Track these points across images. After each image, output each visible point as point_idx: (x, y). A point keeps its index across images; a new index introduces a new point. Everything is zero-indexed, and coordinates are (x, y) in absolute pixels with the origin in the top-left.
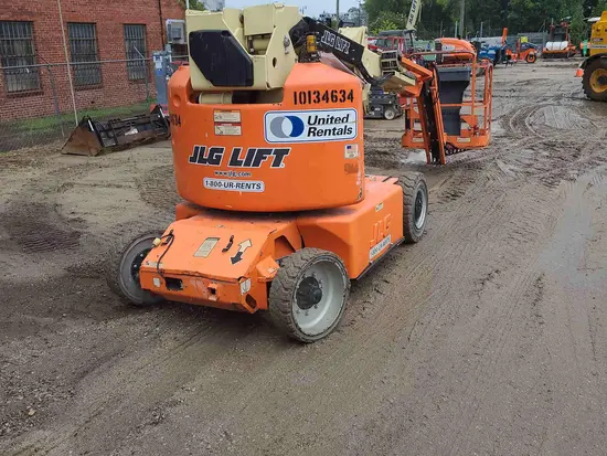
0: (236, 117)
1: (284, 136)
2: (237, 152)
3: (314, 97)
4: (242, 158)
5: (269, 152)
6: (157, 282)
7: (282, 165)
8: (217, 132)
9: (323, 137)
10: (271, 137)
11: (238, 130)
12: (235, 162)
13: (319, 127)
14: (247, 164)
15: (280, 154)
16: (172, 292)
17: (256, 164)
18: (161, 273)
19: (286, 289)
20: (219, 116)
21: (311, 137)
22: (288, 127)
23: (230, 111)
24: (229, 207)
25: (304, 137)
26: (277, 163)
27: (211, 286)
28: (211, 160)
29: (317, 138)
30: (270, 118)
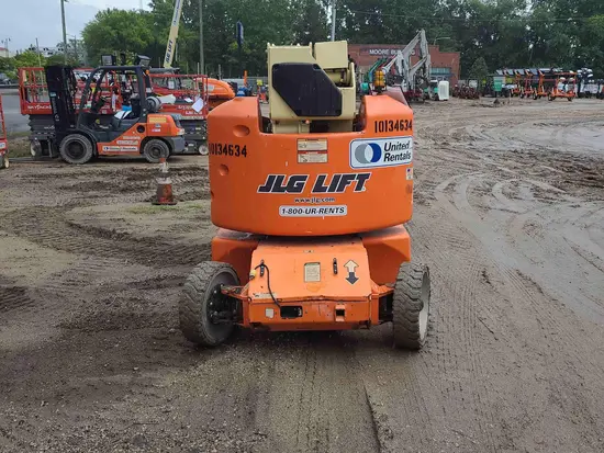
0: (323, 145)
1: (365, 162)
2: (321, 179)
3: (389, 125)
4: (327, 184)
5: (352, 177)
6: (270, 313)
7: (364, 189)
8: (301, 160)
9: (394, 162)
10: (355, 163)
11: (324, 158)
12: (319, 188)
13: (393, 153)
14: (332, 189)
15: (362, 178)
16: (288, 320)
17: (340, 189)
18: (276, 302)
19: (414, 300)
20: (303, 145)
21: (387, 163)
22: (369, 153)
23: (316, 140)
24: (309, 233)
25: (381, 162)
26: (359, 188)
27: (338, 307)
28: (290, 188)
29: (390, 163)
30: (355, 145)
